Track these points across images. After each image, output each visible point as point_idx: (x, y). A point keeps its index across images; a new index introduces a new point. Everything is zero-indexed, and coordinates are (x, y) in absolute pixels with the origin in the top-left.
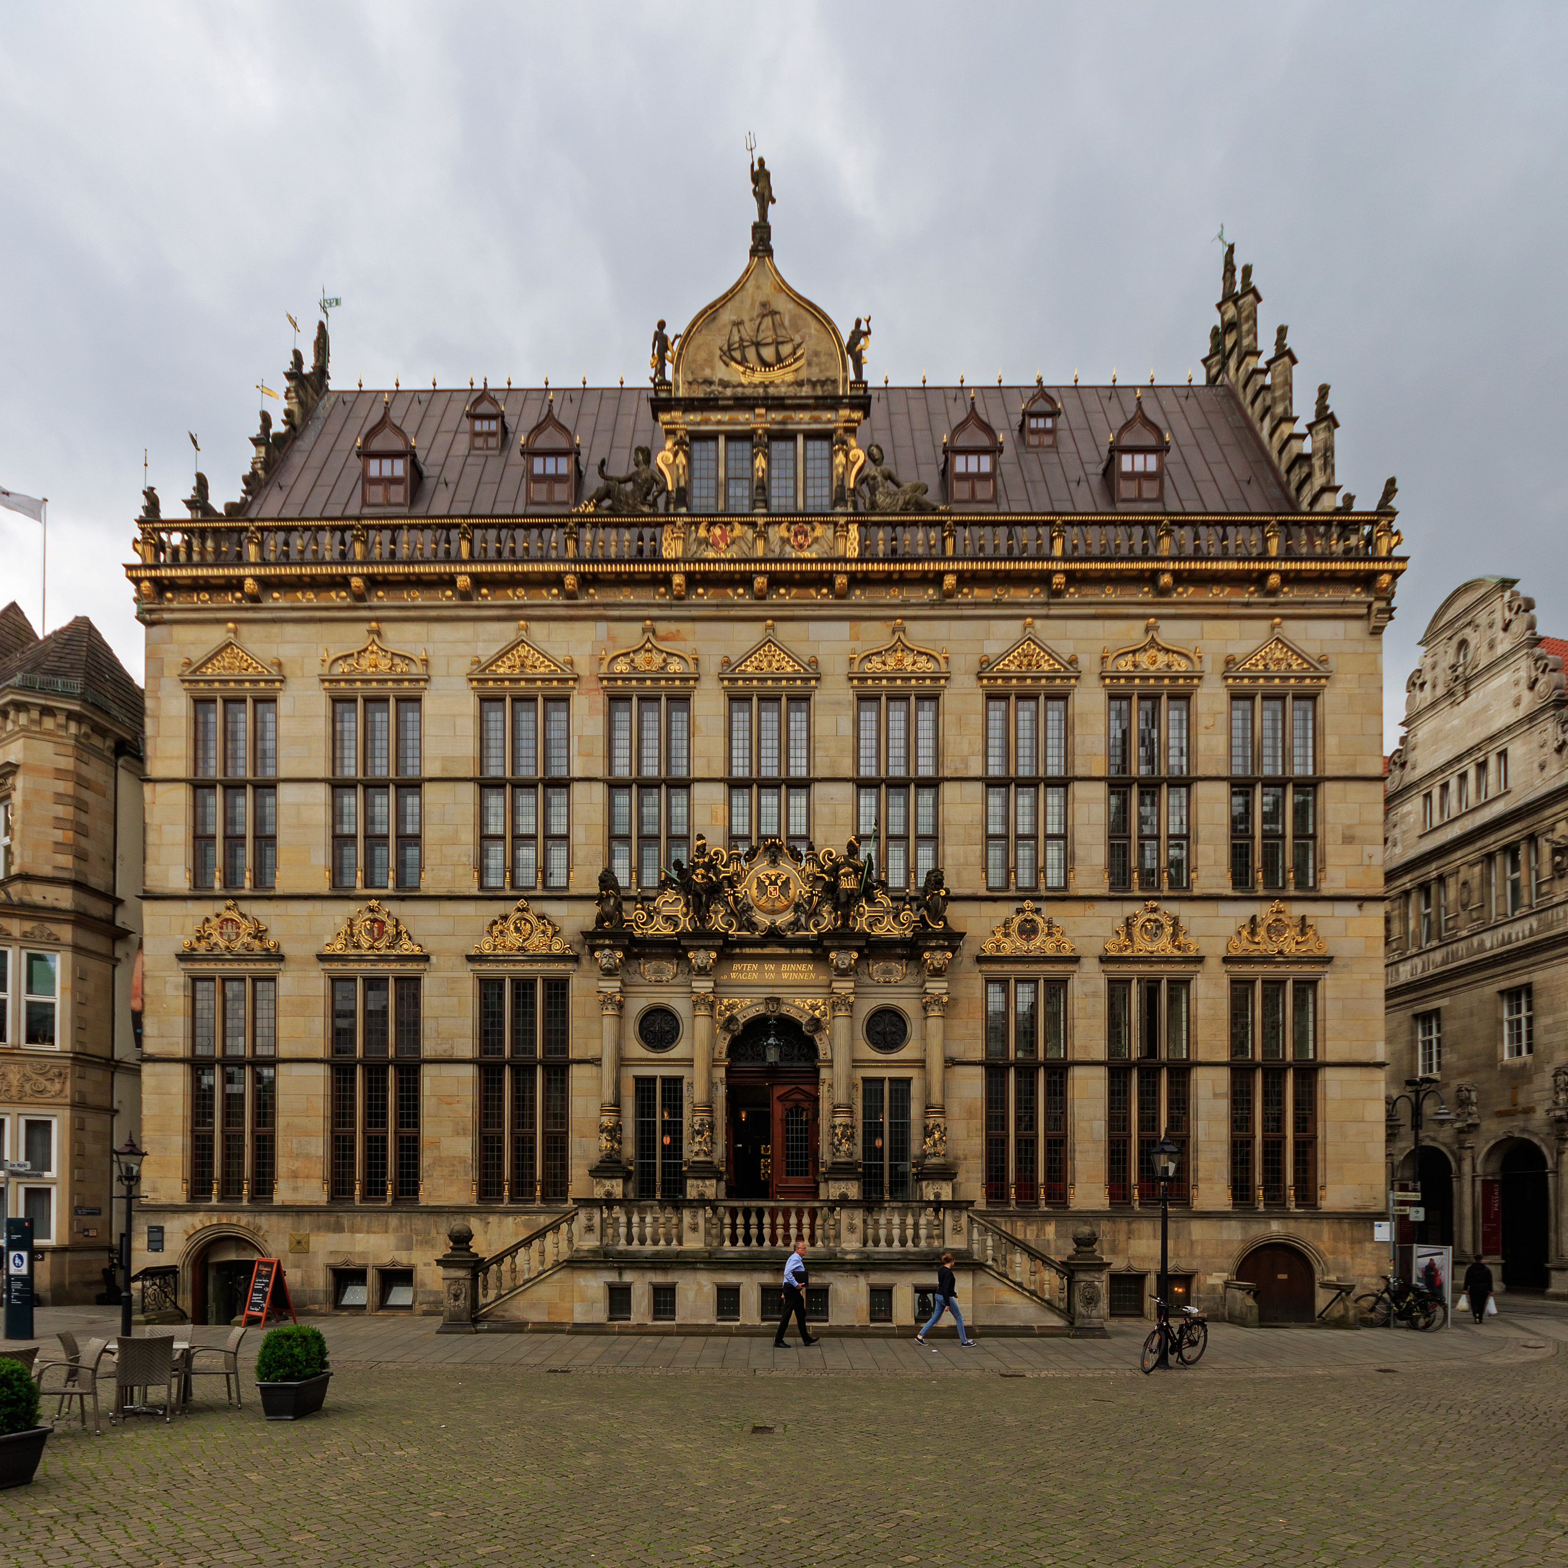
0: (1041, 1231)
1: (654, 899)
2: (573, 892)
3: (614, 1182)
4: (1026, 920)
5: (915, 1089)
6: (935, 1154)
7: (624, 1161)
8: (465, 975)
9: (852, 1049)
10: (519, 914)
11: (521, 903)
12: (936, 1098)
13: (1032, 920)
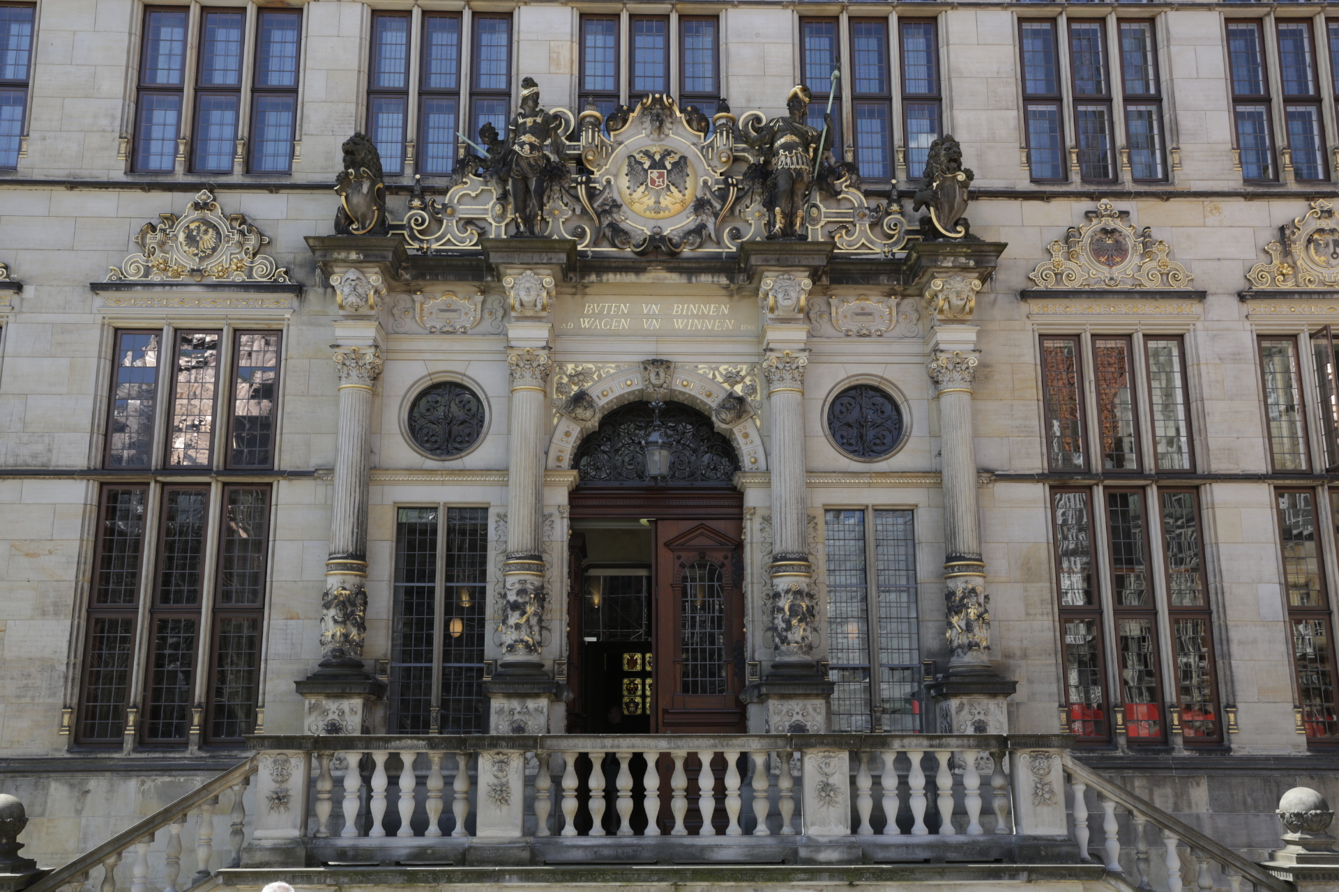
0: (1181, 797)
1: (444, 192)
2: (298, 178)
3: (346, 704)
4: (1105, 231)
5: (925, 524)
6: (971, 646)
7: (369, 665)
8: (88, 318)
9: (805, 452)
10: (197, 214)
11: (201, 196)
12: (966, 542)
13: (1113, 231)
